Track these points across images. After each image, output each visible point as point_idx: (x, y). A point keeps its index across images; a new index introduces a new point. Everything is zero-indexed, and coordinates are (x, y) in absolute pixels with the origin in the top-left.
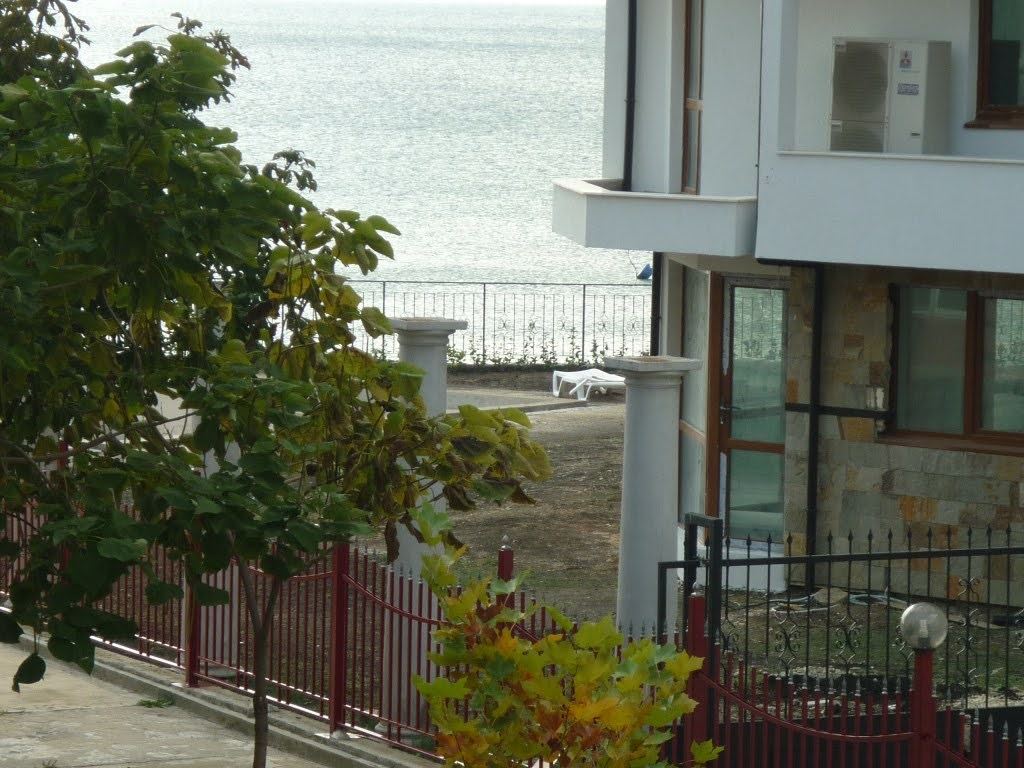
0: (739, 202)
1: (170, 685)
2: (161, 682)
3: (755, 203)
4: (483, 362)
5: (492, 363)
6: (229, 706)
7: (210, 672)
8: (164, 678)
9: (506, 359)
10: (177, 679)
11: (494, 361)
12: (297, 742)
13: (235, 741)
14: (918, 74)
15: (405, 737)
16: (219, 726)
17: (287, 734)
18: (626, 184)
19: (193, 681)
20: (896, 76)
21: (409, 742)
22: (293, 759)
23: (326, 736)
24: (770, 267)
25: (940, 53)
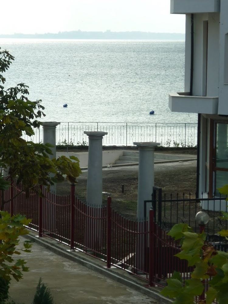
0: (213, 98)
1: (34, 236)
2: (32, 235)
3: (217, 98)
4: (185, 147)
5: (188, 147)
6: (47, 242)
7: (45, 233)
8: (33, 234)
9: (192, 146)
10: (37, 235)
11: (188, 146)
12: (62, 252)
13: (46, 252)
15: (88, 251)
16: (44, 248)
17: (60, 250)
18: (191, 93)
19: (40, 235)
21: (90, 252)
22: (60, 257)
23: (69, 251)
24: (221, 117)
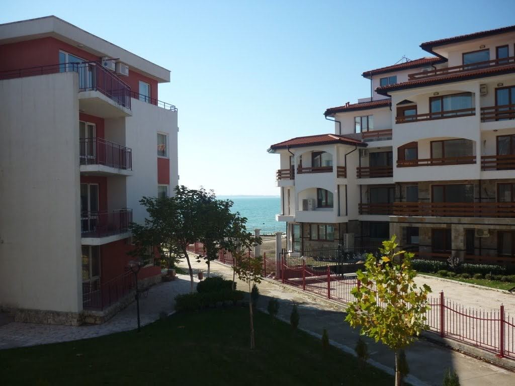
14: (311, 203)
20: (309, 203)
25: (314, 200)
